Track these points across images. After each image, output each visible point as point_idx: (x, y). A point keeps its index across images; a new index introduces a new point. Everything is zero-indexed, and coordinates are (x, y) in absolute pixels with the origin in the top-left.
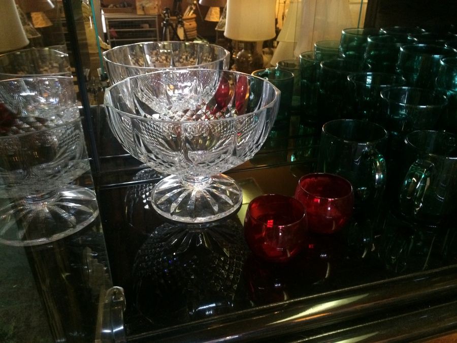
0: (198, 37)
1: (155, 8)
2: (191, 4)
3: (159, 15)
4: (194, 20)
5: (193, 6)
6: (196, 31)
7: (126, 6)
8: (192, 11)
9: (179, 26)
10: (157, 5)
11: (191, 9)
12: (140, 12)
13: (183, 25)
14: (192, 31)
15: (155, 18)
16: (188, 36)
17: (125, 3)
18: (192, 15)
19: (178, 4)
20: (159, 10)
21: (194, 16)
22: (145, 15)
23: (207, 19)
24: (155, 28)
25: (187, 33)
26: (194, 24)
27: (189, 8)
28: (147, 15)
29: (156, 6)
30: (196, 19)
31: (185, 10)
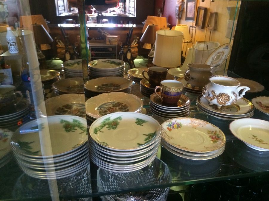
0: (138, 55)
1: (116, 41)
2: (136, 39)
3: (118, 46)
4: (137, 47)
5: (137, 40)
6: (137, 53)
7: (101, 39)
8: (136, 43)
10: (117, 40)
11: (136, 41)
12: (108, 43)
13: (130, 51)
15: (116, 46)
16: (133, 56)
17: (101, 38)
18: (136, 45)
19: (128, 40)
20: (118, 43)
21: (137, 45)
22: (111, 45)
23: (144, 47)
24: (116, 51)
25: (132, 54)
26: (136, 49)
27: (134, 41)
28: (112, 45)
29: (117, 41)
30: (138, 47)
31: (132, 42)
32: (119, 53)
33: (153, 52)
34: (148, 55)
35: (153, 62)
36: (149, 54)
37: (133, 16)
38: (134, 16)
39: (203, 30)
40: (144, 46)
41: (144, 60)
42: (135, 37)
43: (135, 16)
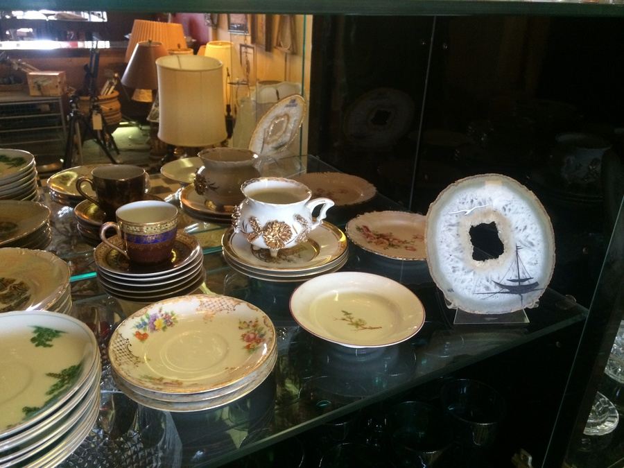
0: (123, 117)
1: (57, 86)
2: (110, 78)
3: (65, 97)
4: (116, 99)
5: (113, 81)
6: (120, 114)
7: (13, 82)
8: (113, 87)
9: (95, 112)
10: (60, 83)
11: (111, 84)
12: (34, 92)
13: (100, 111)
14: (116, 114)
15: (57, 99)
16: (107, 121)
17: (12, 78)
18: (112, 92)
19: (91, 81)
20: (63, 90)
21: (116, 94)
22: (42, 96)
23: (134, 98)
24: (59, 111)
25: (106, 118)
26: (116, 105)
27: (108, 83)
28: (46, 96)
29: (58, 84)
30: (120, 98)
31: (102, 86)
32: (68, 116)
33: (157, 109)
34: (148, 119)
35: (159, 135)
36: (149, 116)
37: (101, 20)
38: (103, 18)
39: (268, 53)
40: (135, 94)
41: (141, 129)
42: (108, 73)
43: (106, 20)
